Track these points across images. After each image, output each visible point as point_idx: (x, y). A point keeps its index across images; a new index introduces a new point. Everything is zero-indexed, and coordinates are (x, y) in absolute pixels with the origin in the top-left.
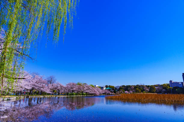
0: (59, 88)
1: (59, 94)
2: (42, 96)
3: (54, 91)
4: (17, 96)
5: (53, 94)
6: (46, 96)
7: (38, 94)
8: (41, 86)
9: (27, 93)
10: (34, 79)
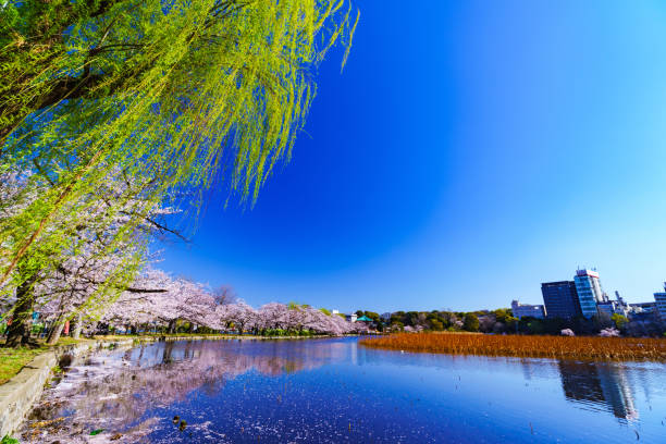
0: (243, 316)
1: (241, 333)
2: (198, 338)
3: (228, 325)
4: (136, 337)
5: (226, 333)
6: (210, 337)
7: (188, 330)
8: (199, 311)
9: (159, 329)
10: (181, 293)
